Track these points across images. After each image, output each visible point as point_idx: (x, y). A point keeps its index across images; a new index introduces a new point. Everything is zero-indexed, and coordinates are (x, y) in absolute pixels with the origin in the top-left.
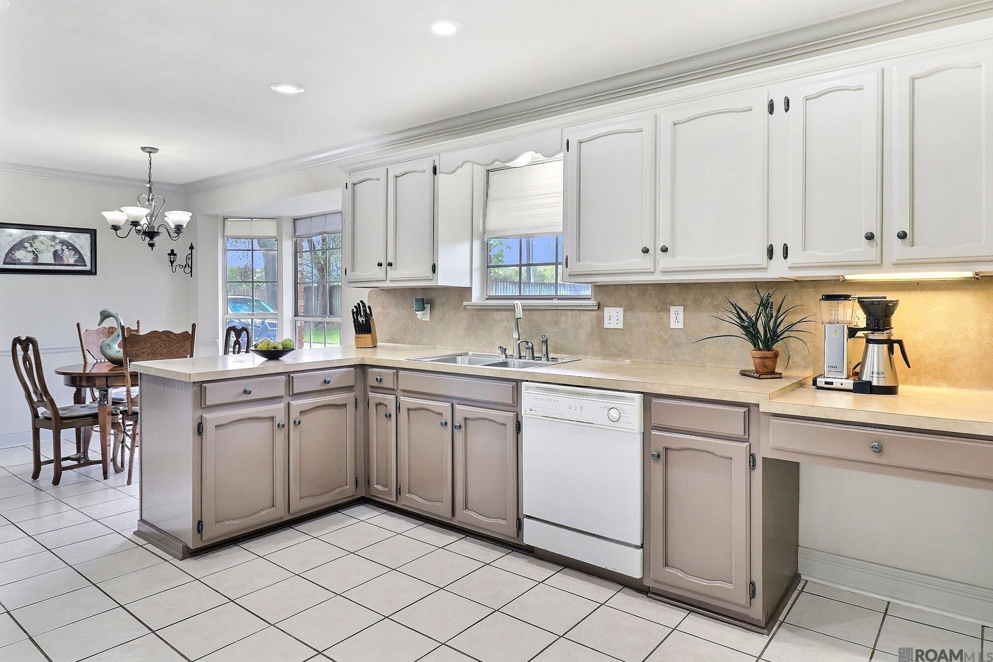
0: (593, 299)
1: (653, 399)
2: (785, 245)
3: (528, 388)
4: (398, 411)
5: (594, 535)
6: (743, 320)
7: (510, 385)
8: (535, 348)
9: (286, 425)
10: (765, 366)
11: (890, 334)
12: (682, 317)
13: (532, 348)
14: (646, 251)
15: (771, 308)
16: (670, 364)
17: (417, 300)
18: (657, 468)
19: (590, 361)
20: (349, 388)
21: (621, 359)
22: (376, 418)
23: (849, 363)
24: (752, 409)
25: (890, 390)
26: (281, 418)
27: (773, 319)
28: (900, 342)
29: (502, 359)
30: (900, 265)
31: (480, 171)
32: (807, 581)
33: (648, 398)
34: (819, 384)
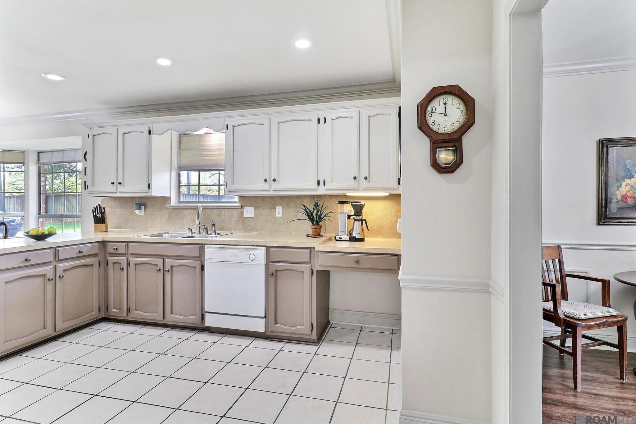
0: (239, 203)
1: (270, 249)
2: (324, 180)
3: (208, 248)
4: (128, 266)
5: (242, 316)
6: (308, 212)
7: (198, 247)
8: (208, 228)
9: (54, 280)
10: (316, 232)
11: (362, 217)
12: (281, 211)
13: (207, 228)
14: (266, 181)
15: (319, 207)
16: (276, 234)
17: (136, 204)
18: (272, 280)
19: (238, 233)
20: (95, 255)
21: (253, 232)
22: (113, 271)
23: (348, 230)
24: (312, 250)
25: (362, 240)
26: (50, 275)
27: (320, 211)
28: (365, 220)
29: (190, 235)
30: (365, 190)
31: (175, 135)
32: (332, 323)
33: (268, 248)
34: (337, 239)
